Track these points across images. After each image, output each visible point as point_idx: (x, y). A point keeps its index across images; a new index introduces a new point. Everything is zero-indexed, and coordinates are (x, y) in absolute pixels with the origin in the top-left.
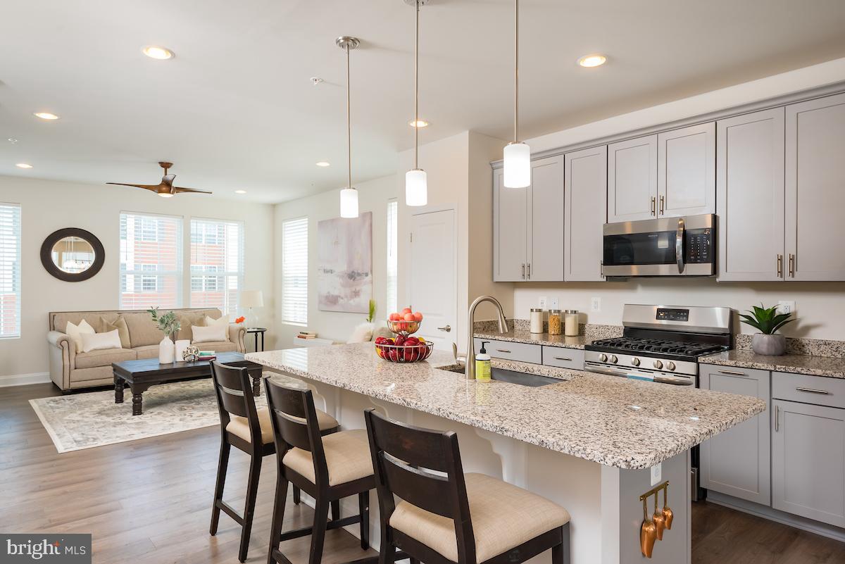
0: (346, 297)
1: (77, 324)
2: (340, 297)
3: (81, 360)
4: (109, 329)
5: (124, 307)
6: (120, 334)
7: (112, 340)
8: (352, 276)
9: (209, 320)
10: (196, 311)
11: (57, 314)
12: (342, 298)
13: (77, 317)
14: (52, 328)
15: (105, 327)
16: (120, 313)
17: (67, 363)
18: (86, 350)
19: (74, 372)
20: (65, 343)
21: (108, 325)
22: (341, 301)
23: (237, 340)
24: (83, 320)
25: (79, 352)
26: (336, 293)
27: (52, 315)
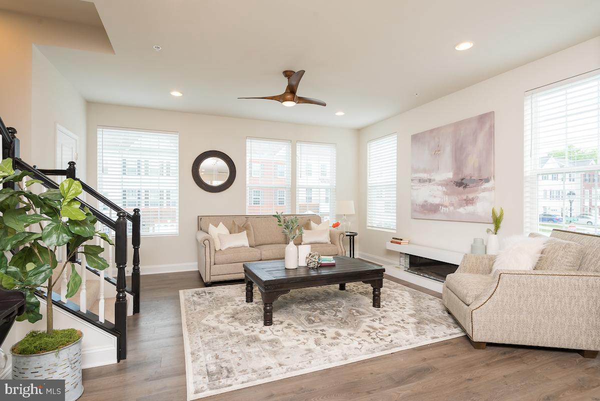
0: (452, 205)
1: (216, 226)
2: (442, 205)
3: (220, 257)
4: (240, 230)
5: (250, 213)
6: (248, 235)
7: (242, 240)
8: (461, 184)
9: (313, 224)
10: (302, 216)
11: (203, 218)
12: (446, 207)
13: (217, 219)
14: (200, 229)
15: (237, 229)
16: (247, 217)
17: (208, 259)
18: (223, 249)
19: (213, 267)
20: (207, 242)
21: (239, 227)
22: (443, 209)
23: (337, 243)
24: (221, 223)
25: (217, 249)
26: (437, 201)
27: (200, 218)
